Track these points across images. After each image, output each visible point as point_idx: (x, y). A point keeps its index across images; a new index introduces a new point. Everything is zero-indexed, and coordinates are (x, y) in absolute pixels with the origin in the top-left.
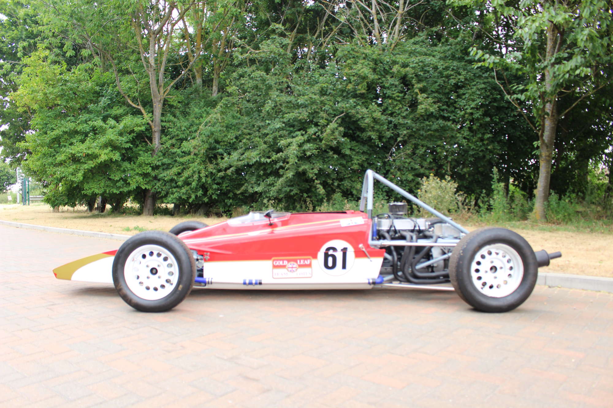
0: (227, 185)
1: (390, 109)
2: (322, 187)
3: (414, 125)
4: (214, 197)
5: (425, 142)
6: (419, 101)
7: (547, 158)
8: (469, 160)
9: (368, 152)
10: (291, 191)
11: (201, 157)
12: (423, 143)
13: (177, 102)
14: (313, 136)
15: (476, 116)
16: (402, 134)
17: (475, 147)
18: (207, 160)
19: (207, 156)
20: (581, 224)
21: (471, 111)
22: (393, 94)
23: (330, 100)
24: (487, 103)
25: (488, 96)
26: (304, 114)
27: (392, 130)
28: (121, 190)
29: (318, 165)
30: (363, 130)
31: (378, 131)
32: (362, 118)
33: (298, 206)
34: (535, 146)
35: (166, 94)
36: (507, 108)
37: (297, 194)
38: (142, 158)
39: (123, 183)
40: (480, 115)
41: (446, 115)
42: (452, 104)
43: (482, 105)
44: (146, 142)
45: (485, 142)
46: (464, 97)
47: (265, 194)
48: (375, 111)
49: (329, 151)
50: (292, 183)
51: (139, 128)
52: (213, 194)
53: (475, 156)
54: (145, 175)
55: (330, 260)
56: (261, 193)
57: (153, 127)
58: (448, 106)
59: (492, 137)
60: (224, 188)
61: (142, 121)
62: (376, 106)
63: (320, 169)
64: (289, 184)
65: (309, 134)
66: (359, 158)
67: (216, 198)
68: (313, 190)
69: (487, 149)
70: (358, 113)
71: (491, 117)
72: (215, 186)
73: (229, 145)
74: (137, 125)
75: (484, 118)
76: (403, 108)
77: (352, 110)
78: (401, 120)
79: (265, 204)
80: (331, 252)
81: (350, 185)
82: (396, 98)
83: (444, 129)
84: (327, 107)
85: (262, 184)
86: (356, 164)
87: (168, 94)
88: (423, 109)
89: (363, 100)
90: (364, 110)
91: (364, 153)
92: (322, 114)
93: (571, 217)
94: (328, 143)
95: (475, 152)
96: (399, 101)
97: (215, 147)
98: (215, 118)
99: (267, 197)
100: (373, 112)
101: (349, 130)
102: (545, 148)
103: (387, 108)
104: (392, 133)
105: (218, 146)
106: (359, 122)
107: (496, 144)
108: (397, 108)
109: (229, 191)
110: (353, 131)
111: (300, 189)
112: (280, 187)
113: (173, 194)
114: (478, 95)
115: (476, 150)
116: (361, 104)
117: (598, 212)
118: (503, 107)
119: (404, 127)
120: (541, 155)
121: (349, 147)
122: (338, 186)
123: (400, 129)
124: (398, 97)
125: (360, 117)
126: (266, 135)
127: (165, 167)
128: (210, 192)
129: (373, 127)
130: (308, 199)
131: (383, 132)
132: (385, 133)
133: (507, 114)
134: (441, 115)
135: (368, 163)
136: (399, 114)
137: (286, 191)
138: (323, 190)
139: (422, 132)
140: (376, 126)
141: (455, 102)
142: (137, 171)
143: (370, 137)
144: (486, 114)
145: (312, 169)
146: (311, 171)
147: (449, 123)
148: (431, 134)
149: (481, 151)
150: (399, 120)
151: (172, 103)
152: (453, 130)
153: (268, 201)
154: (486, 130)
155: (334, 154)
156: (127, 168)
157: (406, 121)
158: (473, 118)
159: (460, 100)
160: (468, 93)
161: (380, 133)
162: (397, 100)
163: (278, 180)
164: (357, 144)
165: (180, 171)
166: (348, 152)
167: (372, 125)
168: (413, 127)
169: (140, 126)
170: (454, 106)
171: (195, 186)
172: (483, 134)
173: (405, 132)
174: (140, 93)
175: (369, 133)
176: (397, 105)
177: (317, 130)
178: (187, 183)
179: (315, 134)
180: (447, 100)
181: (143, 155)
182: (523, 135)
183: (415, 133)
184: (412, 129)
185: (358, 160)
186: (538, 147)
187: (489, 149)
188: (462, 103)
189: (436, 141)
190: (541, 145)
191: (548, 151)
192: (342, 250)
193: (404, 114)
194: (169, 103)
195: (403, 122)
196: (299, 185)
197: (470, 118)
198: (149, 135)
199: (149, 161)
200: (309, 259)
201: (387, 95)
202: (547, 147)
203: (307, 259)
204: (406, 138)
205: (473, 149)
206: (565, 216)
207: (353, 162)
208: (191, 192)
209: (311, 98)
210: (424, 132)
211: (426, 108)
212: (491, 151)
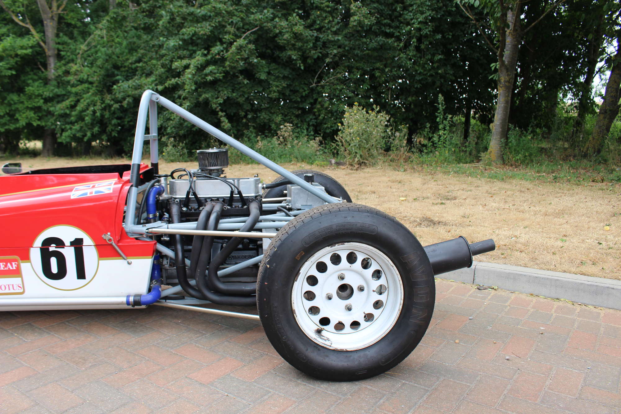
0: (129, 120)
1: (318, 22)
2: (227, 121)
3: (347, 43)
4: (114, 134)
5: (360, 65)
6: (352, 11)
7: (507, 84)
8: (416, 86)
9: (290, 76)
11: (97, 86)
12: (358, 65)
13: (76, 19)
14: (217, 57)
15: (425, 32)
16: (331, 54)
17: (422, 71)
18: (105, 91)
19: (105, 85)
20: (544, 168)
21: (418, 26)
22: (322, 3)
23: (242, 12)
24: (439, 16)
25: (440, 8)
26: (204, 29)
27: (321, 49)
28: (7, 127)
29: (225, 93)
30: (282, 48)
31: (300, 49)
32: (280, 33)
34: (493, 69)
35: (61, 9)
36: (464, 24)
38: (30, 88)
39: (8, 118)
40: (429, 31)
41: (388, 31)
42: (397, 17)
43: (433, 20)
44: (39, 69)
45: (435, 65)
46: (411, 9)
48: (296, 25)
49: (239, 75)
51: (25, 51)
52: (113, 130)
53: (422, 82)
54: (37, 109)
55: (54, 261)
57: (46, 50)
58: (392, 21)
59: (445, 60)
60: (126, 123)
61: (28, 42)
62: (297, 17)
63: (228, 97)
65: (212, 54)
66: (278, 84)
67: (116, 135)
69: (437, 73)
70: (275, 27)
71: (443, 33)
72: (114, 121)
73: (130, 71)
74: (22, 48)
75: (434, 35)
76: (333, 21)
77: (268, 23)
78: (330, 36)
80: (52, 248)
81: (268, 118)
82: (325, 8)
83: (382, 47)
84: (235, 19)
86: (274, 92)
87: (64, 10)
88: (355, 21)
89: (284, 12)
90: (284, 23)
91: (284, 78)
92: (229, 28)
93: (533, 157)
94: (233, 65)
95: (422, 77)
96: (329, 12)
97: (113, 73)
98: (99, 35)
100: (294, 25)
101: (267, 49)
102: (504, 72)
103: (314, 22)
104: (320, 53)
105: (116, 72)
106: (276, 39)
107: (449, 67)
108: (327, 21)
110: (272, 50)
114: (428, 6)
115: (423, 75)
116: (280, 15)
117: (565, 149)
118: (459, 23)
119: (335, 45)
120: (499, 80)
121: (267, 70)
122: (254, 119)
123: (329, 48)
124: (328, 7)
125: (278, 31)
126: (163, 56)
127: (60, 99)
128: (109, 128)
129: (293, 45)
131: (308, 51)
132: (310, 52)
133: (463, 32)
134: (383, 31)
135: (291, 91)
136: (329, 29)
138: (229, 125)
139: (356, 52)
140: (297, 44)
141: (401, 15)
142: (27, 104)
143: (290, 57)
144: (436, 30)
145: (217, 98)
146: (215, 101)
147: (390, 41)
148: (368, 54)
149: (429, 76)
150: (328, 36)
151: (69, 21)
152: (395, 49)
154: (437, 50)
155: (244, 79)
156: (13, 100)
157: (336, 38)
158: (421, 35)
159: (406, 12)
160: (416, 4)
161: (304, 53)
162: (326, 11)
164: (277, 66)
165: (73, 103)
166: (263, 77)
167: (293, 42)
168: (346, 46)
169: (26, 49)
170: (398, 20)
171: (90, 121)
172: (433, 55)
173: (335, 51)
174: (27, 8)
175: (289, 53)
176: (326, 17)
177: (222, 49)
178: (81, 118)
179: (219, 54)
180: (390, 12)
181: (32, 84)
182: (482, 58)
183: (349, 53)
184: (344, 48)
185: (277, 86)
186: (496, 70)
187: (440, 74)
188: (408, 16)
189: (374, 63)
190: (500, 67)
191: (508, 75)
192: (72, 244)
193: (334, 29)
194: (66, 21)
195: (333, 39)
197: (417, 34)
198: (42, 60)
199: (41, 92)
200: (15, 260)
201: (314, 5)
202: (507, 70)
203: (11, 261)
204: (337, 58)
205: (420, 73)
206: (525, 156)
207: (271, 89)
208: (86, 129)
209: (214, 7)
210: (359, 52)
211: (360, 20)
212: (442, 76)
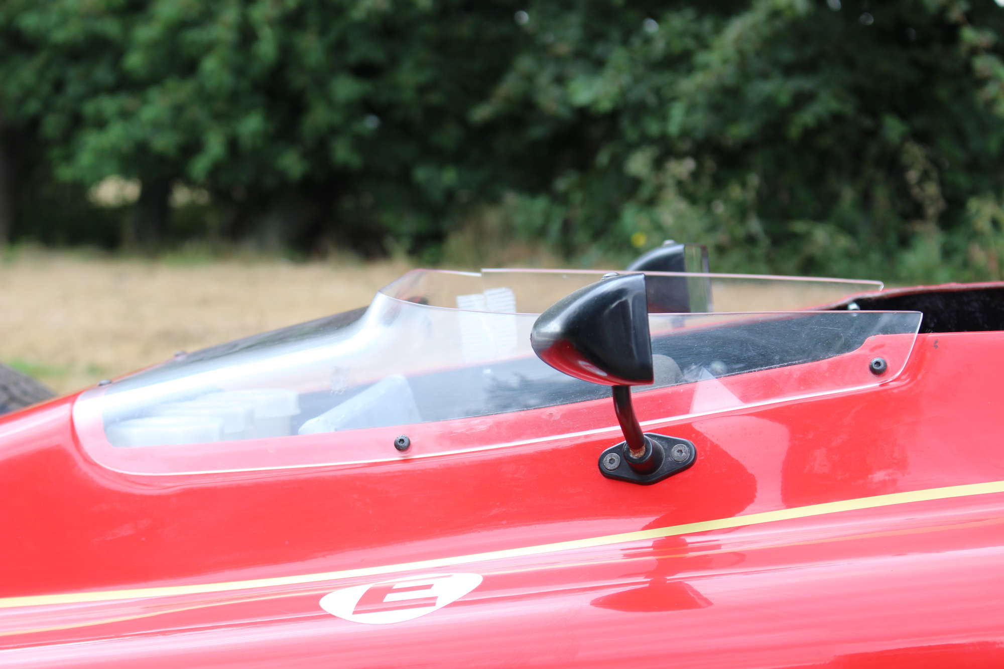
4: (341, 152)
10: (801, 100)
33: (848, 195)
37: (837, 118)
47: (636, 120)
50: (809, 51)
52: (334, 131)
56: (613, 116)
60: (405, 96)
64: (787, 55)
68: (943, 93)
79: (636, 183)
85: (618, 56)
99: (645, 140)
109: (435, 116)
111: (858, 91)
112: (729, 74)
113: (101, 124)
130: (915, 153)
137: (769, 103)
153: (658, 164)
163: (718, 30)
178: (176, 60)
196: (850, 64)
208: (201, 118)
